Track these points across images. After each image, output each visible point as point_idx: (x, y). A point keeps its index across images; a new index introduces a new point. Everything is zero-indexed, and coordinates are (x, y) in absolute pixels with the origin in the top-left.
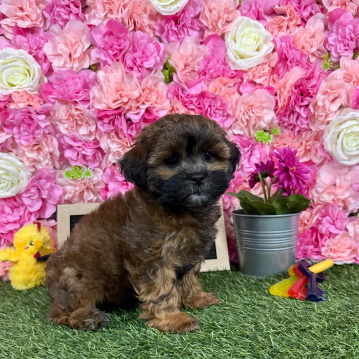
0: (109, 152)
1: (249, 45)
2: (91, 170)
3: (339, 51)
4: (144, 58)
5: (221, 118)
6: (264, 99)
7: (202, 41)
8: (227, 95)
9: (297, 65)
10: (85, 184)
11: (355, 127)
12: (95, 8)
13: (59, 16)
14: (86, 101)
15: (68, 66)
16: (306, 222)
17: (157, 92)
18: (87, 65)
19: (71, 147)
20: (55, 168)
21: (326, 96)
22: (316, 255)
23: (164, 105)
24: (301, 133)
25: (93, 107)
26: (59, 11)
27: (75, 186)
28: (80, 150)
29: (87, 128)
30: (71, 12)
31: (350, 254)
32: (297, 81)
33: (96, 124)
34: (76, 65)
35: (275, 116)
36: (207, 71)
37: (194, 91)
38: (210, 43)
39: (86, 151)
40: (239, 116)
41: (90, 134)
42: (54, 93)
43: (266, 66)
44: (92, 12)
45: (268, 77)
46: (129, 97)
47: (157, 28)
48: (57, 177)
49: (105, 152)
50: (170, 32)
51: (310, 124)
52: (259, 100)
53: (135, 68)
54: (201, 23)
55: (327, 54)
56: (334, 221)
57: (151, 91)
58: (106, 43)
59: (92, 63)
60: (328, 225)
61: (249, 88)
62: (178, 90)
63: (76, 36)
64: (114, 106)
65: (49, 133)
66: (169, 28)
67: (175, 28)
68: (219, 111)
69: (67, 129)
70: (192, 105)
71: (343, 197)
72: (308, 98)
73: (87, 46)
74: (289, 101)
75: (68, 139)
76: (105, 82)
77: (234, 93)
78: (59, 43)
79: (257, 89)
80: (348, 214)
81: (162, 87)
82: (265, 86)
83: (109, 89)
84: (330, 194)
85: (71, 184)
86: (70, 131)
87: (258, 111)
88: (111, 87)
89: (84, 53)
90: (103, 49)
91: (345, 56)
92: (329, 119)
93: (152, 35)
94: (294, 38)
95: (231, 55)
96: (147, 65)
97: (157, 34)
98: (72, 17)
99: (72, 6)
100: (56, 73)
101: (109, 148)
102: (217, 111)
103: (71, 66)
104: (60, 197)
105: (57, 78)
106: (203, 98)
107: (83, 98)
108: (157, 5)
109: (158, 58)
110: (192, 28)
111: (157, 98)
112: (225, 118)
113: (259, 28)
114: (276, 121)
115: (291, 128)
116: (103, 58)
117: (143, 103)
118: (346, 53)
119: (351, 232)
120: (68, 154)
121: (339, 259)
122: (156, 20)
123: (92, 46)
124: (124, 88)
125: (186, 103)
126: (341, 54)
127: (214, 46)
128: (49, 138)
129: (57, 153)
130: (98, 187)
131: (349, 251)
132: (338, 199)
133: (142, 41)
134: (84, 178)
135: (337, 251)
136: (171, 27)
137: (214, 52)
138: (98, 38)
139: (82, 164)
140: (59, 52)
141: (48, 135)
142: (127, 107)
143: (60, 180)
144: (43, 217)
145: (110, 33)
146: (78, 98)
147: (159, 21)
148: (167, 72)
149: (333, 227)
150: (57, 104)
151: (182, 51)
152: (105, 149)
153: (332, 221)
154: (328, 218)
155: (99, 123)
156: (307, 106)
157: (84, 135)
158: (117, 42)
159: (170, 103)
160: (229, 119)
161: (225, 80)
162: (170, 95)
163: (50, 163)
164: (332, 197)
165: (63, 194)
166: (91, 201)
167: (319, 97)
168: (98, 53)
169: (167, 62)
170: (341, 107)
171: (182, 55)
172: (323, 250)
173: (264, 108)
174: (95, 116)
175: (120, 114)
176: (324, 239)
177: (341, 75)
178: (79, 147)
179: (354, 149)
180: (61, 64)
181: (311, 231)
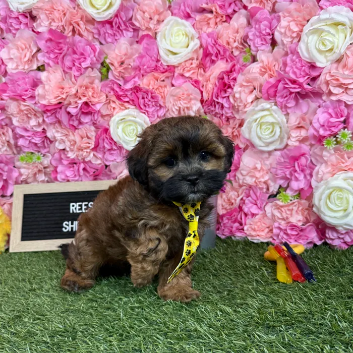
0: (56, 141)
1: (177, 43)
2: (42, 155)
3: (257, 46)
4: (82, 59)
5: (153, 108)
6: (190, 92)
7: (137, 40)
8: (160, 88)
9: (221, 59)
10: (37, 167)
11: (267, 117)
12: (40, 17)
13: (12, 26)
14: (33, 97)
15: (21, 67)
16: (233, 201)
17: (93, 88)
18: (35, 67)
19: (22, 136)
20: (13, 153)
21: (243, 88)
22: (241, 232)
23: (100, 99)
24: (230, 120)
25: (39, 102)
26: (11, 23)
27: (28, 169)
28: (30, 138)
29: (36, 120)
30: (21, 22)
31: (268, 233)
32: (220, 74)
33: (43, 117)
34: (26, 67)
35: (201, 106)
36: (141, 67)
37: (129, 86)
38: (145, 41)
39: (36, 140)
40: (169, 106)
41: (39, 125)
42: (8, 92)
43: (195, 61)
44: (38, 22)
45: (197, 70)
46: (68, 94)
47: (95, 31)
48: (15, 161)
49: (52, 140)
50: (107, 35)
51: (234, 112)
52: (186, 93)
53: (74, 68)
54: (133, 25)
55: (248, 48)
56: (256, 201)
57: (87, 88)
58: (49, 47)
59: (40, 64)
60: (251, 205)
61: (181, 81)
62: (114, 85)
63: (25, 42)
64: (54, 101)
65: (6, 125)
66: (105, 31)
67: (110, 31)
68: (152, 103)
69: (18, 121)
70: (127, 98)
71: (263, 180)
72: (229, 90)
73: (35, 50)
74: (213, 93)
75: (21, 130)
76: (47, 82)
77: (165, 86)
78: (12, 49)
79: (186, 81)
80: (268, 195)
81: (97, 84)
82: (193, 79)
83: (51, 88)
84: (252, 176)
85: (24, 168)
86: (22, 123)
87: (185, 102)
88: (52, 86)
89: (33, 56)
90: (47, 52)
91: (261, 50)
92: (246, 110)
93: (90, 38)
94: (218, 34)
95: (162, 53)
96: (84, 65)
97: (96, 36)
98: (22, 26)
99: (20, 17)
100: (9, 75)
101: (55, 137)
102: (150, 103)
103: (23, 68)
104: (16, 178)
105: (10, 79)
106: (137, 92)
107: (30, 95)
108: (92, 13)
109: (95, 59)
110: (127, 30)
111: (93, 93)
112: (159, 108)
113: (185, 26)
114: (202, 111)
115: (219, 116)
116: (47, 61)
117: (80, 98)
118: (263, 47)
119: (269, 213)
120: (21, 142)
121: (258, 238)
122: (94, 25)
123: (39, 50)
124: (63, 86)
125: (121, 96)
126: (259, 48)
127: (147, 44)
128: (6, 129)
129: (12, 142)
130: (48, 170)
131: (267, 230)
132: (260, 182)
133: (80, 44)
134: (35, 162)
135: (258, 230)
136: (106, 30)
137: (147, 50)
138: (42, 44)
139: (33, 150)
140: (12, 57)
141: (5, 127)
142: (66, 102)
143: (18, 164)
144: (6, 195)
145: (50, 40)
146: (26, 96)
147: (96, 25)
148: (104, 69)
149: (255, 206)
150: (9, 101)
151: (117, 51)
152: (51, 137)
153: (254, 202)
154: (250, 198)
155: (45, 116)
156: (228, 97)
157: (34, 126)
158: (58, 47)
159: (107, 97)
160: (162, 109)
161: (156, 74)
162: (108, 89)
163: (8, 149)
164: (254, 179)
165: (19, 176)
166: (43, 182)
167: (237, 89)
168: (44, 56)
169: (104, 60)
170: (257, 98)
171: (117, 55)
172: (245, 228)
173: (191, 99)
174: (40, 110)
175: (61, 108)
176: (247, 218)
177: (258, 68)
178: (29, 136)
179: (268, 137)
180: (14, 66)
181: (238, 210)
